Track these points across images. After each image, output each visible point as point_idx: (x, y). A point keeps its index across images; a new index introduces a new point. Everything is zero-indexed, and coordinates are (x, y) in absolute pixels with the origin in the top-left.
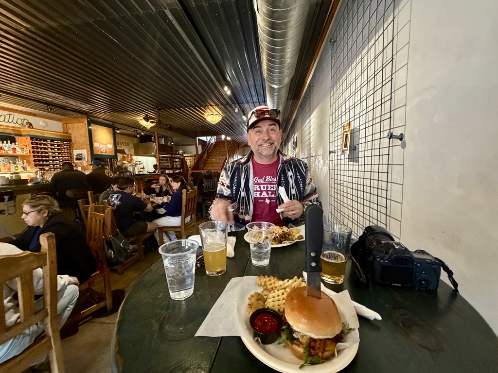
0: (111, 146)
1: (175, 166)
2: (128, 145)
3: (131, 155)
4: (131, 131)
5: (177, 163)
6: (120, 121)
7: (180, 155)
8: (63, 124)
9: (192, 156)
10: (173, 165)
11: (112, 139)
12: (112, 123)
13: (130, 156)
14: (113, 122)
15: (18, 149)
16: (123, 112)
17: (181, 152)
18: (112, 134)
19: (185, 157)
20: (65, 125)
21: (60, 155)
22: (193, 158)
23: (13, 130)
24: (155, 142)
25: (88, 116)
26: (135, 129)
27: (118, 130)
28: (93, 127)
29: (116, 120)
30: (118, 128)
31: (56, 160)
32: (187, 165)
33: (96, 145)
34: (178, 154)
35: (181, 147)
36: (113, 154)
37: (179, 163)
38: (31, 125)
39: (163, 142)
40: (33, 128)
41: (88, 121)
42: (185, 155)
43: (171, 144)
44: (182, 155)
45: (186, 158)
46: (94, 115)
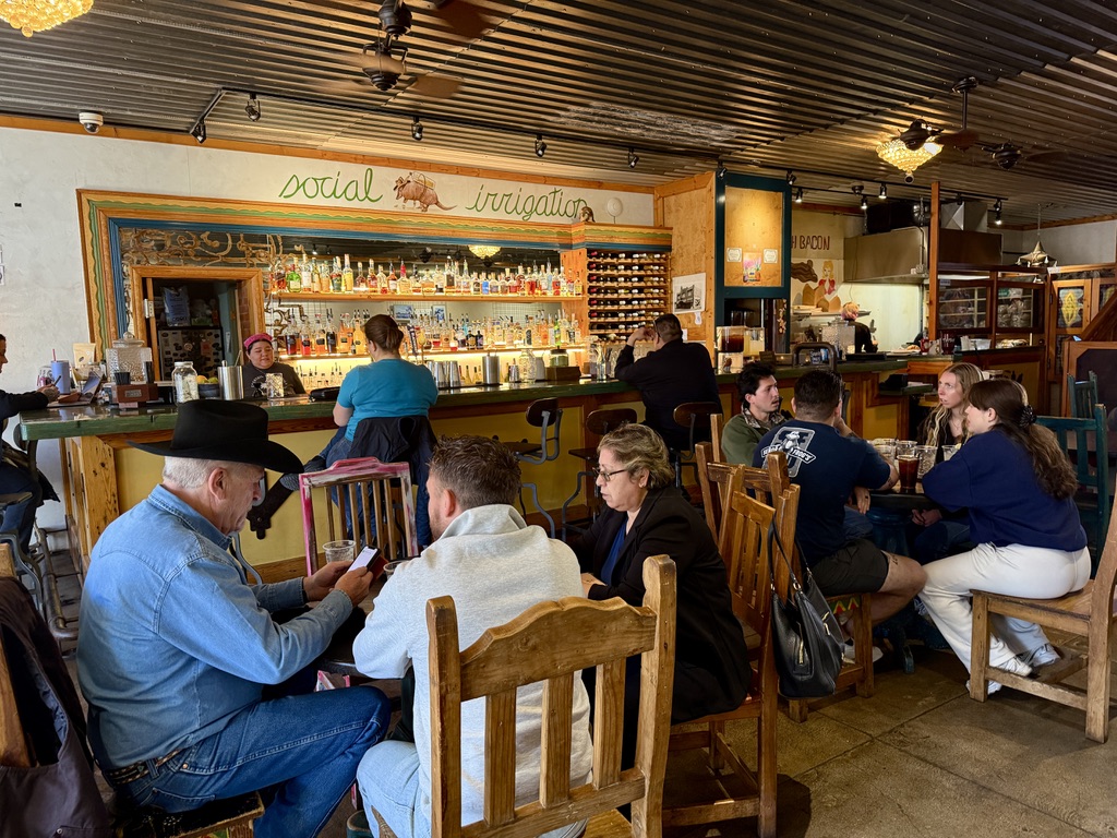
0: (772, 256)
1: (1001, 320)
2: (826, 245)
3: (832, 283)
4: (841, 192)
5: (1011, 309)
6: (813, 160)
7: (1032, 270)
8: (655, 201)
9: (1089, 275)
10: (993, 316)
11: (779, 228)
12: (784, 173)
13: (827, 285)
14: (790, 171)
15: (563, 284)
16: (827, 126)
17: (1036, 255)
18: (780, 213)
19: (1055, 277)
20: (660, 201)
21: (643, 295)
22: (1097, 282)
23: (559, 233)
24: (927, 224)
25: (721, 162)
26: (857, 183)
27: (799, 195)
28: (731, 197)
29: (799, 158)
30: (800, 188)
31: (633, 311)
32: (1059, 314)
33: (732, 255)
34: (1023, 269)
35: (1039, 232)
36: (777, 282)
37: (1021, 305)
38: (591, 214)
39: (958, 220)
40: (593, 223)
41: (717, 179)
42: (1052, 270)
43: (991, 225)
44: (1041, 270)
45: (1057, 284)
46: (739, 155)
